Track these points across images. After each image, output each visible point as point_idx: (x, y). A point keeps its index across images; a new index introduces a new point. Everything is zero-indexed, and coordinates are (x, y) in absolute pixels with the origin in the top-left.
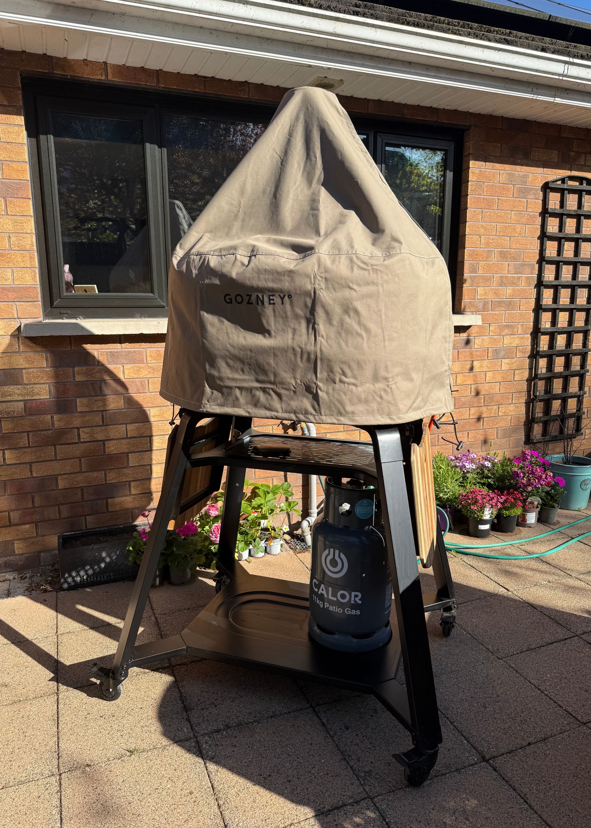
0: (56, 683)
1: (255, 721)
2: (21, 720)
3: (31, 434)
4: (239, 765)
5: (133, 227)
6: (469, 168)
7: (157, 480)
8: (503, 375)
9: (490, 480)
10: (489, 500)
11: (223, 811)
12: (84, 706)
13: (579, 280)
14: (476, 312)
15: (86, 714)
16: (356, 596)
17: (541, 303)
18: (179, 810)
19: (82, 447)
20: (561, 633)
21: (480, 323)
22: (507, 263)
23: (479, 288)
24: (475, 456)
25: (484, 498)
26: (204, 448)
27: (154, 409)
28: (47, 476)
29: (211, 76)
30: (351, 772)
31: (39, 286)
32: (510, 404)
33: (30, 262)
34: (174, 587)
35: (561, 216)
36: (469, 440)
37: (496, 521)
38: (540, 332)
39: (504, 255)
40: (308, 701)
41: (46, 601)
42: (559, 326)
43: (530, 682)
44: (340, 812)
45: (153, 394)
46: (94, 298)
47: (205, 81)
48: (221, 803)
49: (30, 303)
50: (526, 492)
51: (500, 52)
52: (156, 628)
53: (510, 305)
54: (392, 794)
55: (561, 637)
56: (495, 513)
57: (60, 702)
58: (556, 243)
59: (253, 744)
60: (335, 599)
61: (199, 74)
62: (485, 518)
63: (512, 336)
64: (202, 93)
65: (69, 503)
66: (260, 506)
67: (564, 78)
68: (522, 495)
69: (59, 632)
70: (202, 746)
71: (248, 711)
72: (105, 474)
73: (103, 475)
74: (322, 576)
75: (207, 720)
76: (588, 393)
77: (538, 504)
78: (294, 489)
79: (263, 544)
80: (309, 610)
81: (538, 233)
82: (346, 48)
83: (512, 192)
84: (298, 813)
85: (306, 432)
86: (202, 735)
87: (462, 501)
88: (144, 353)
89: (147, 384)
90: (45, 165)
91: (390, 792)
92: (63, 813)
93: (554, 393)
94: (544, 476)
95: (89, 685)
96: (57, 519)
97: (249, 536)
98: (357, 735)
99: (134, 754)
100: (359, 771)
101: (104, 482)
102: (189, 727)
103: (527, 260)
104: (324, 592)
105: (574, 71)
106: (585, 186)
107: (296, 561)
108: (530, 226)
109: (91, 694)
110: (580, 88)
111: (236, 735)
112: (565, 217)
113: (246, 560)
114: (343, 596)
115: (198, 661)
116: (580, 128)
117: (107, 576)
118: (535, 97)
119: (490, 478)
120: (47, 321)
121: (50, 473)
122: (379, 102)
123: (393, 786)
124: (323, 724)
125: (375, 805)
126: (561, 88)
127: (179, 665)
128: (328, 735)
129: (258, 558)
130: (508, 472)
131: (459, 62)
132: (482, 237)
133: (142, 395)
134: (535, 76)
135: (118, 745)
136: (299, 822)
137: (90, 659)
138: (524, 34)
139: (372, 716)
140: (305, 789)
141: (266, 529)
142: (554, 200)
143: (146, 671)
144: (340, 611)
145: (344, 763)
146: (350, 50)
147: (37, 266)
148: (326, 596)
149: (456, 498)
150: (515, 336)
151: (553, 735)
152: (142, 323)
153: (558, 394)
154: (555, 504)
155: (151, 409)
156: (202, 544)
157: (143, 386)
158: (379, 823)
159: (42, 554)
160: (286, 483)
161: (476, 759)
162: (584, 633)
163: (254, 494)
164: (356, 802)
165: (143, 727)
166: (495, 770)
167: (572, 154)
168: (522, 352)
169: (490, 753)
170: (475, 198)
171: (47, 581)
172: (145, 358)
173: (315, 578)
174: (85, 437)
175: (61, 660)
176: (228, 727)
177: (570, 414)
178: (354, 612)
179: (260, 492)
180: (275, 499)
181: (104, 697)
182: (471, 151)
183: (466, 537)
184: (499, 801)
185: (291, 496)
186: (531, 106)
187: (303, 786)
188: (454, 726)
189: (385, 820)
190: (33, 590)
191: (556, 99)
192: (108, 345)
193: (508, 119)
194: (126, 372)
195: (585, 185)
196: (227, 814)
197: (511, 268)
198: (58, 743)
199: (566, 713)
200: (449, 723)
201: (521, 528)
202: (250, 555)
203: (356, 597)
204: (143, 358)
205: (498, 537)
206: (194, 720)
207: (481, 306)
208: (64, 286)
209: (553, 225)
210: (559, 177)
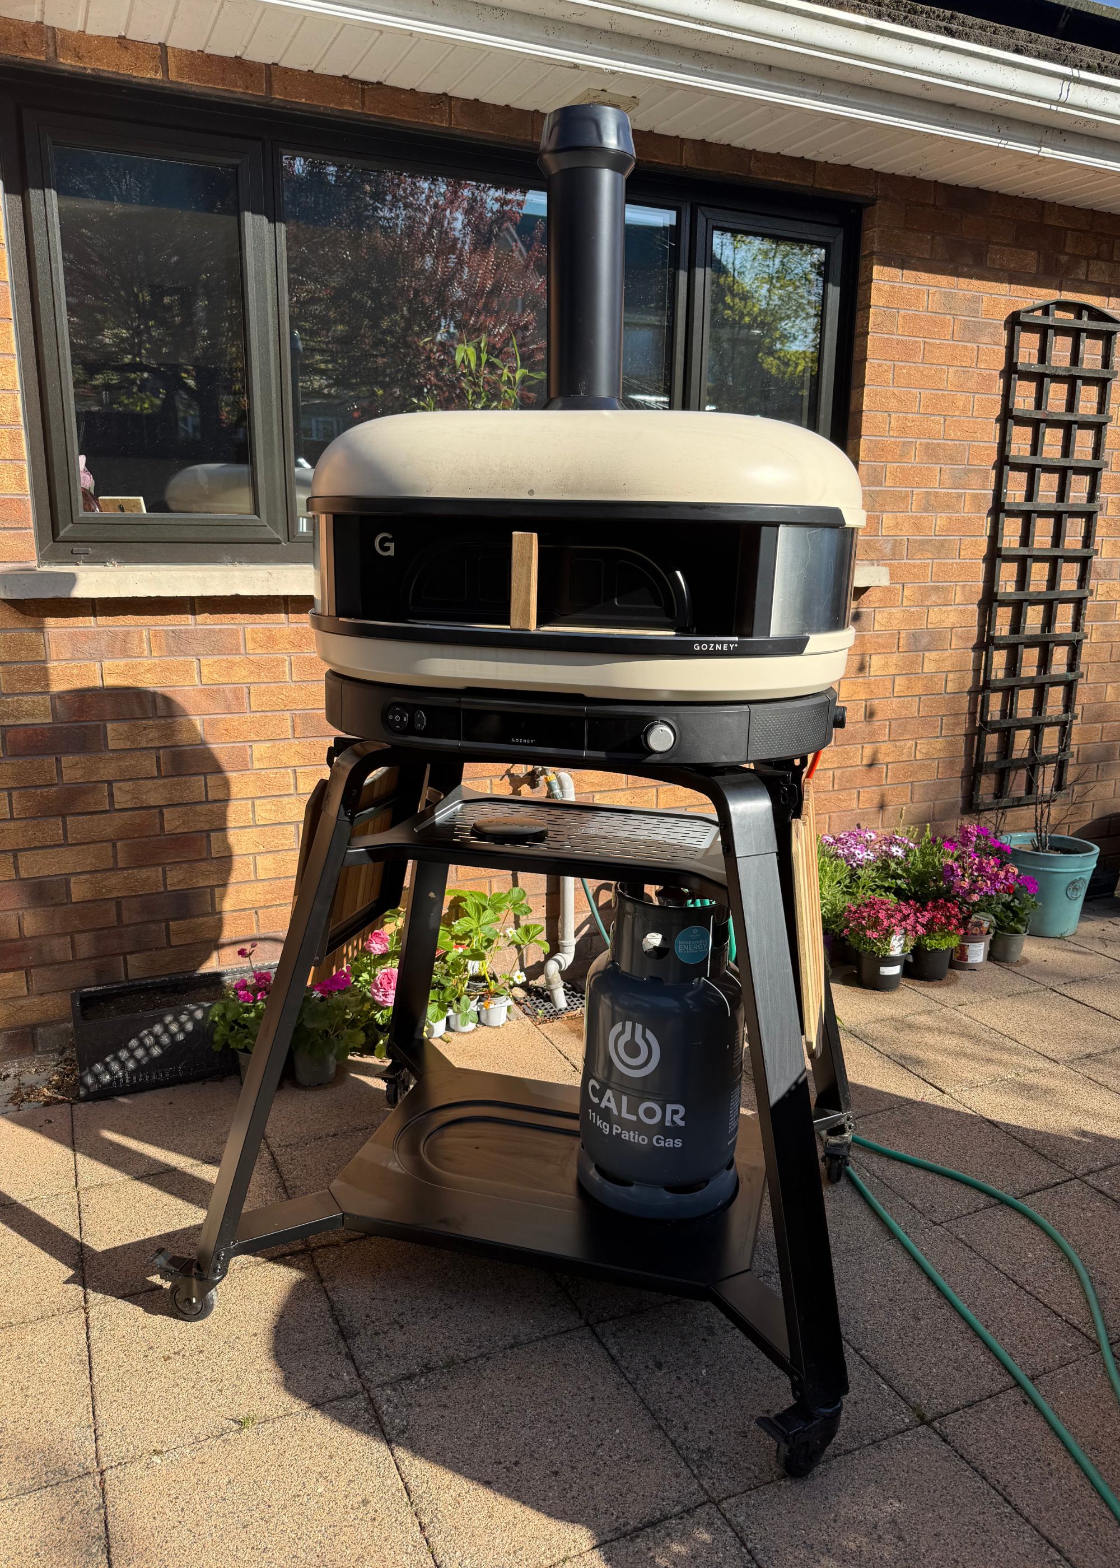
0: (80, 1288)
1: (482, 1356)
2: (15, 1364)
3: (15, 794)
4: (455, 1443)
5: (191, 382)
6: (871, 280)
7: (265, 883)
8: (925, 682)
9: (899, 882)
10: (900, 921)
11: (430, 1536)
12: (141, 1333)
13: (1070, 502)
14: (878, 560)
15: (146, 1348)
16: (675, 1112)
17: (999, 546)
18: (344, 1538)
19: (119, 819)
20: (1047, 1173)
21: (885, 582)
22: (938, 467)
23: (885, 515)
24: (874, 837)
25: (892, 916)
26: (371, 824)
27: (261, 744)
28: (49, 876)
29: (375, 81)
30: (674, 1453)
31: (29, 497)
32: (937, 737)
33: (12, 448)
34: (303, 1092)
35: (1039, 379)
36: (861, 806)
37: (911, 960)
38: (997, 601)
39: (931, 452)
40: (580, 1313)
41: (50, 1122)
42: (1032, 589)
43: (997, 1269)
44: (659, 1531)
45: (258, 715)
46: (141, 523)
47: (363, 89)
48: (425, 1520)
49: (12, 532)
50: (968, 904)
51: (942, 52)
52: (273, 1175)
53: (941, 548)
54: (754, 1492)
55: (1048, 1180)
56: (911, 944)
57: (92, 1325)
58: (1029, 431)
59: (480, 1400)
60: (634, 1118)
61: (351, 76)
62: (892, 953)
63: (944, 608)
64: (360, 113)
65: (91, 930)
66: (466, 935)
67: (1060, 109)
68: (961, 910)
69: (81, 1185)
70: (380, 1408)
71: (465, 1336)
72: (164, 872)
73: (160, 875)
74: (606, 1073)
75: (387, 1356)
76: (1080, 717)
77: (990, 926)
78: (531, 899)
79: (473, 1006)
80: (579, 1136)
81: (997, 411)
82: (648, 33)
83: (951, 328)
84: (577, 1536)
85: (557, 791)
86: (379, 1386)
87: (848, 921)
88: (241, 634)
89: (246, 695)
90: (39, 252)
91: (751, 1489)
92: (112, 1550)
93: (1019, 716)
94: (1002, 874)
95: (148, 1291)
96: (68, 962)
97: (448, 992)
98: (679, 1378)
99: (248, 1428)
100: (688, 1449)
101: (162, 889)
102: (353, 1370)
103: (976, 462)
104: (612, 1105)
105: (1079, 95)
106: (1085, 322)
107: (537, 1037)
108: (984, 396)
109: (151, 1308)
110: (1089, 130)
111: (446, 1384)
112: (1047, 380)
113: (441, 1037)
114: (650, 1113)
115: (361, 1238)
116: (1078, 209)
117: (171, 1072)
118: (1003, 144)
119: (900, 877)
120: (46, 568)
121: (54, 870)
122: (703, 145)
123: (756, 1477)
124: (613, 1358)
125: (724, 1515)
126: (1054, 129)
127: (324, 1246)
128: (623, 1380)
129: (464, 1033)
130: (934, 867)
131: (864, 68)
132: (893, 415)
133: (236, 716)
134: (1007, 101)
135: (213, 1409)
136: (580, 1555)
137: (147, 1237)
138: (978, 20)
139: (705, 1340)
140: (587, 1487)
141: (478, 978)
142: (1028, 345)
143: (259, 1259)
144: (643, 1140)
145: (658, 1434)
146: (656, 37)
147: (26, 458)
148: (615, 1112)
149: (836, 916)
150: (949, 608)
151: (1047, 1370)
152: (236, 573)
153: (1026, 719)
154: (1019, 926)
155: (255, 746)
156: (359, 1008)
157: (238, 698)
158: (733, 1551)
159: (40, 1030)
160: (517, 889)
161: (907, 1420)
162: (1090, 1172)
163: (457, 910)
164: (687, 1512)
165: (261, 1372)
166: (945, 1440)
167: (1064, 258)
168: (961, 637)
169: (933, 1407)
170: (881, 339)
171: (50, 1082)
172: (242, 644)
173: (594, 1078)
174: (124, 799)
175: (89, 1241)
176: (428, 1369)
177: (1047, 757)
178: (670, 1143)
179: (468, 906)
180: (498, 919)
181: (180, 1315)
182: (876, 247)
183: (856, 989)
184: (957, 1500)
185: (526, 913)
186: (994, 162)
187: (582, 1483)
188: (862, 1357)
189: (744, 1545)
190: (23, 1101)
191: (1043, 149)
192: (168, 617)
193: (946, 186)
194: (205, 671)
195: (1085, 319)
196: (437, 1541)
197: (946, 476)
198: (93, 1407)
199: (1067, 1326)
200: (851, 1350)
201: (957, 972)
202: (448, 1028)
203: (676, 1114)
204: (238, 644)
205: (916, 988)
206: (361, 1356)
207: (888, 549)
208: (80, 498)
209: (1024, 396)
210: (1039, 303)
